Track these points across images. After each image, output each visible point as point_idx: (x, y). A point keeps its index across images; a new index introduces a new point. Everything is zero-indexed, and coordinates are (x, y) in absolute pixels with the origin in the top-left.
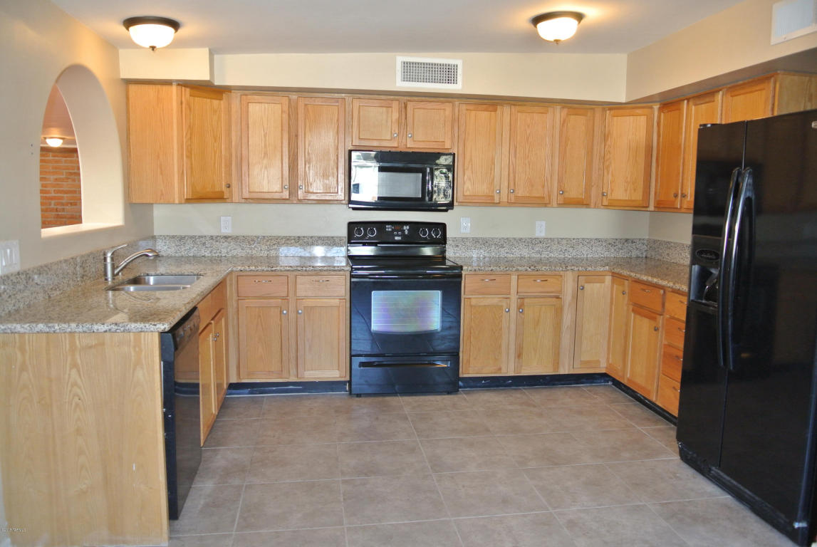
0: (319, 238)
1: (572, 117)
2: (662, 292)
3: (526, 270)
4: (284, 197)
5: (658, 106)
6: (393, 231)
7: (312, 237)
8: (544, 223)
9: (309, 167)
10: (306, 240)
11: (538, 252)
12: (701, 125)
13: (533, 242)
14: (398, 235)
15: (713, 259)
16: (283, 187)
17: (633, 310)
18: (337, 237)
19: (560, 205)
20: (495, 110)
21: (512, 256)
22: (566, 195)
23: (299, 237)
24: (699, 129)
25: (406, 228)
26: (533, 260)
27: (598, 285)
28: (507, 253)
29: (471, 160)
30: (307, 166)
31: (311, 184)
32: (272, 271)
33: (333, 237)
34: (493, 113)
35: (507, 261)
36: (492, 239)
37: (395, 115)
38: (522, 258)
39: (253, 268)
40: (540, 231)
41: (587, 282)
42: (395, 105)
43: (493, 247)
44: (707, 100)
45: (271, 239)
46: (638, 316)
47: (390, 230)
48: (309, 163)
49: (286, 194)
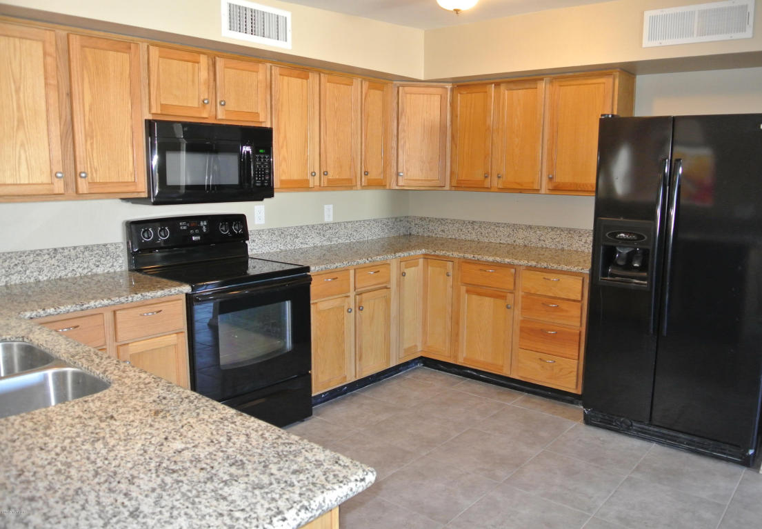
0: (86, 248)
1: (372, 91)
2: (513, 270)
3: (365, 263)
4: (56, 192)
5: (450, 87)
6: (189, 228)
7: (75, 248)
8: (331, 206)
9: (92, 144)
10: (66, 253)
11: (329, 239)
12: (602, 115)
13: (322, 229)
14: (196, 235)
15: (634, 240)
16: (54, 175)
17: (468, 291)
18: (111, 244)
19: (363, 187)
20: (307, 78)
21: (306, 246)
22: (370, 176)
23: (55, 249)
24: (600, 119)
25: (203, 223)
26: (325, 248)
27: (413, 268)
28: (301, 243)
29: (285, 137)
30: (89, 143)
31: (96, 171)
32: (82, 310)
33: (105, 245)
34: (305, 81)
35: (302, 253)
36: (288, 228)
37: (204, 74)
38: (315, 247)
39: (51, 310)
40: (329, 217)
41: (406, 268)
42: (203, 60)
43: (289, 237)
44: (527, 86)
45: (11, 258)
46: (474, 297)
47: (185, 228)
48: (92, 138)
49: (59, 187)
